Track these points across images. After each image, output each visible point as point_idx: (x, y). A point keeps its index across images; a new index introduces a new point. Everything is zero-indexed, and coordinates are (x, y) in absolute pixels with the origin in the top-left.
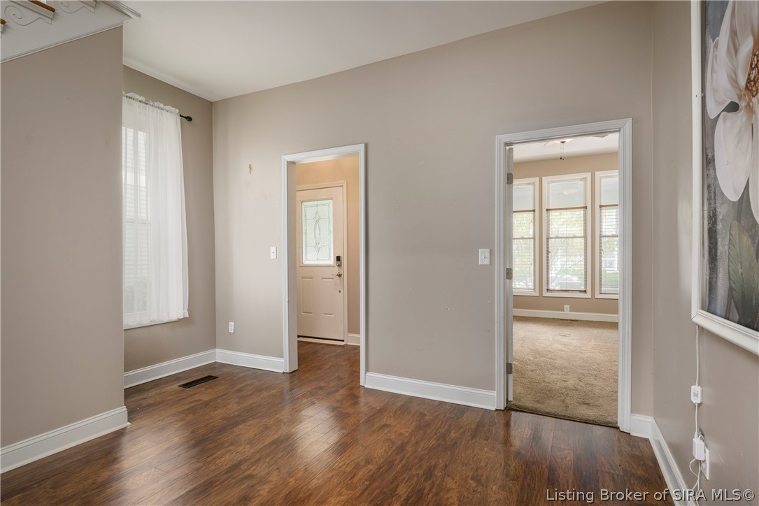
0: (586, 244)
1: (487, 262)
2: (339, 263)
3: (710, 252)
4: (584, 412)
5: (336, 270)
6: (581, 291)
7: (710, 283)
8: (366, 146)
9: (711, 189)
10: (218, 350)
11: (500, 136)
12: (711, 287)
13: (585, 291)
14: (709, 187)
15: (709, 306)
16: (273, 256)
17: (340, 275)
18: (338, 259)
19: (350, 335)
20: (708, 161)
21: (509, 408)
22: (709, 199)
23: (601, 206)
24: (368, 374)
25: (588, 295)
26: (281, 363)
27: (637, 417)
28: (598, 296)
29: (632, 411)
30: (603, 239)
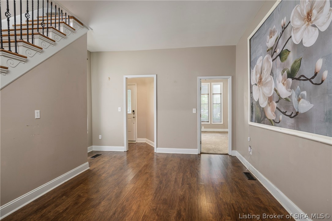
0: (209, 106)
1: (195, 112)
2: (134, 113)
3: (252, 110)
4: (219, 152)
5: (133, 116)
6: (207, 122)
7: (252, 116)
8: (157, 75)
9: (252, 98)
10: (93, 146)
11: (199, 77)
12: (252, 117)
13: (208, 122)
14: (251, 97)
15: (251, 121)
16: (119, 110)
17: (134, 117)
18: (133, 111)
19: (138, 139)
20: (251, 93)
21: (201, 153)
22: (251, 100)
23: (213, 94)
24: (157, 148)
25: (209, 123)
26: (123, 148)
27: (233, 151)
28: (212, 123)
29: (232, 150)
30: (214, 105)
